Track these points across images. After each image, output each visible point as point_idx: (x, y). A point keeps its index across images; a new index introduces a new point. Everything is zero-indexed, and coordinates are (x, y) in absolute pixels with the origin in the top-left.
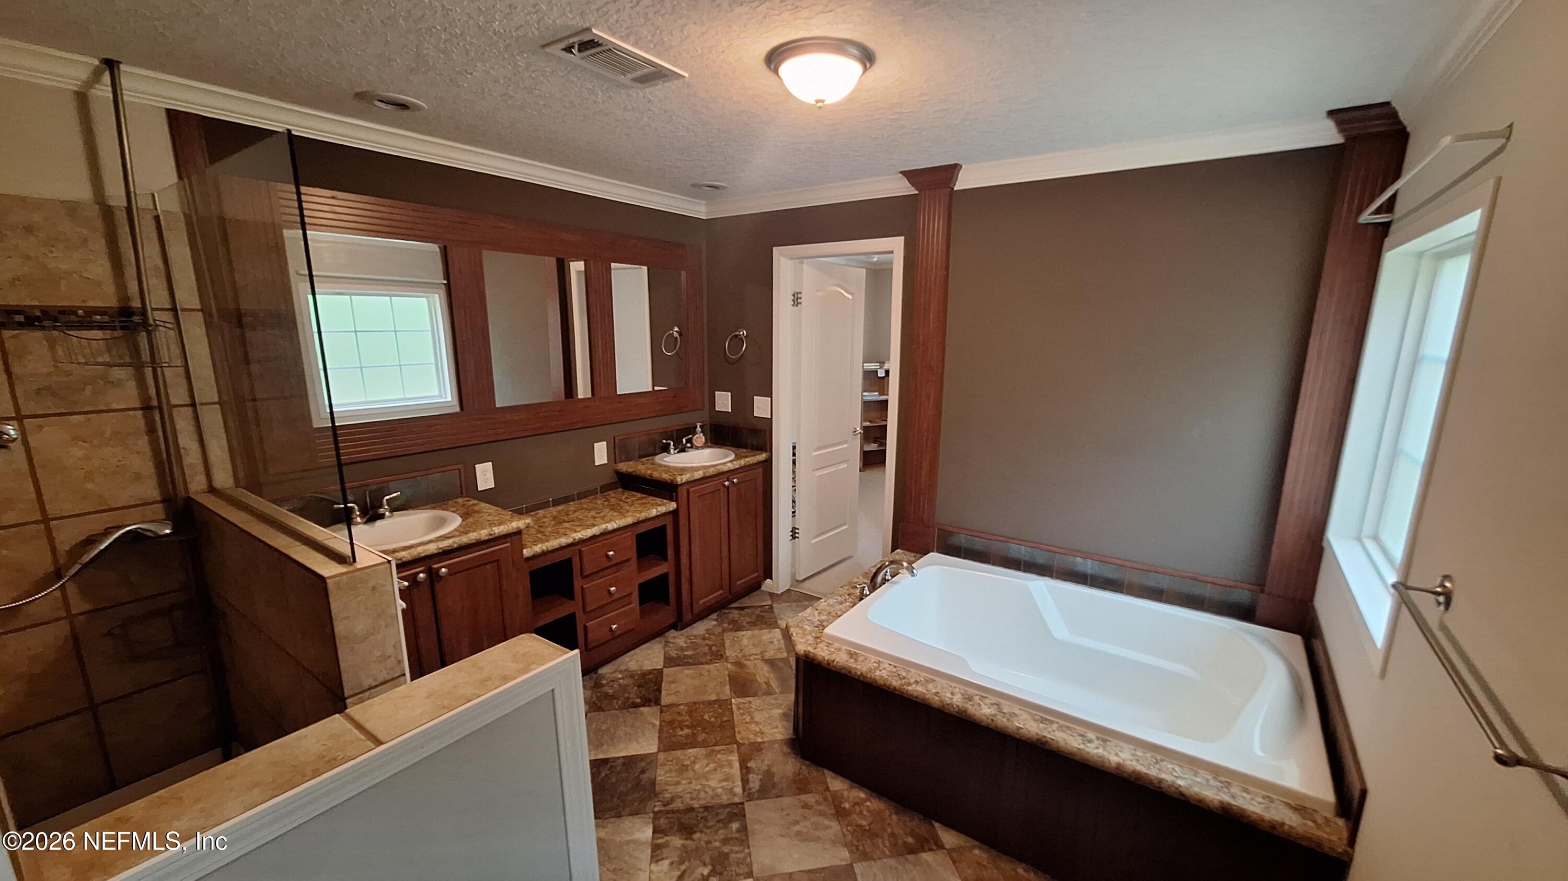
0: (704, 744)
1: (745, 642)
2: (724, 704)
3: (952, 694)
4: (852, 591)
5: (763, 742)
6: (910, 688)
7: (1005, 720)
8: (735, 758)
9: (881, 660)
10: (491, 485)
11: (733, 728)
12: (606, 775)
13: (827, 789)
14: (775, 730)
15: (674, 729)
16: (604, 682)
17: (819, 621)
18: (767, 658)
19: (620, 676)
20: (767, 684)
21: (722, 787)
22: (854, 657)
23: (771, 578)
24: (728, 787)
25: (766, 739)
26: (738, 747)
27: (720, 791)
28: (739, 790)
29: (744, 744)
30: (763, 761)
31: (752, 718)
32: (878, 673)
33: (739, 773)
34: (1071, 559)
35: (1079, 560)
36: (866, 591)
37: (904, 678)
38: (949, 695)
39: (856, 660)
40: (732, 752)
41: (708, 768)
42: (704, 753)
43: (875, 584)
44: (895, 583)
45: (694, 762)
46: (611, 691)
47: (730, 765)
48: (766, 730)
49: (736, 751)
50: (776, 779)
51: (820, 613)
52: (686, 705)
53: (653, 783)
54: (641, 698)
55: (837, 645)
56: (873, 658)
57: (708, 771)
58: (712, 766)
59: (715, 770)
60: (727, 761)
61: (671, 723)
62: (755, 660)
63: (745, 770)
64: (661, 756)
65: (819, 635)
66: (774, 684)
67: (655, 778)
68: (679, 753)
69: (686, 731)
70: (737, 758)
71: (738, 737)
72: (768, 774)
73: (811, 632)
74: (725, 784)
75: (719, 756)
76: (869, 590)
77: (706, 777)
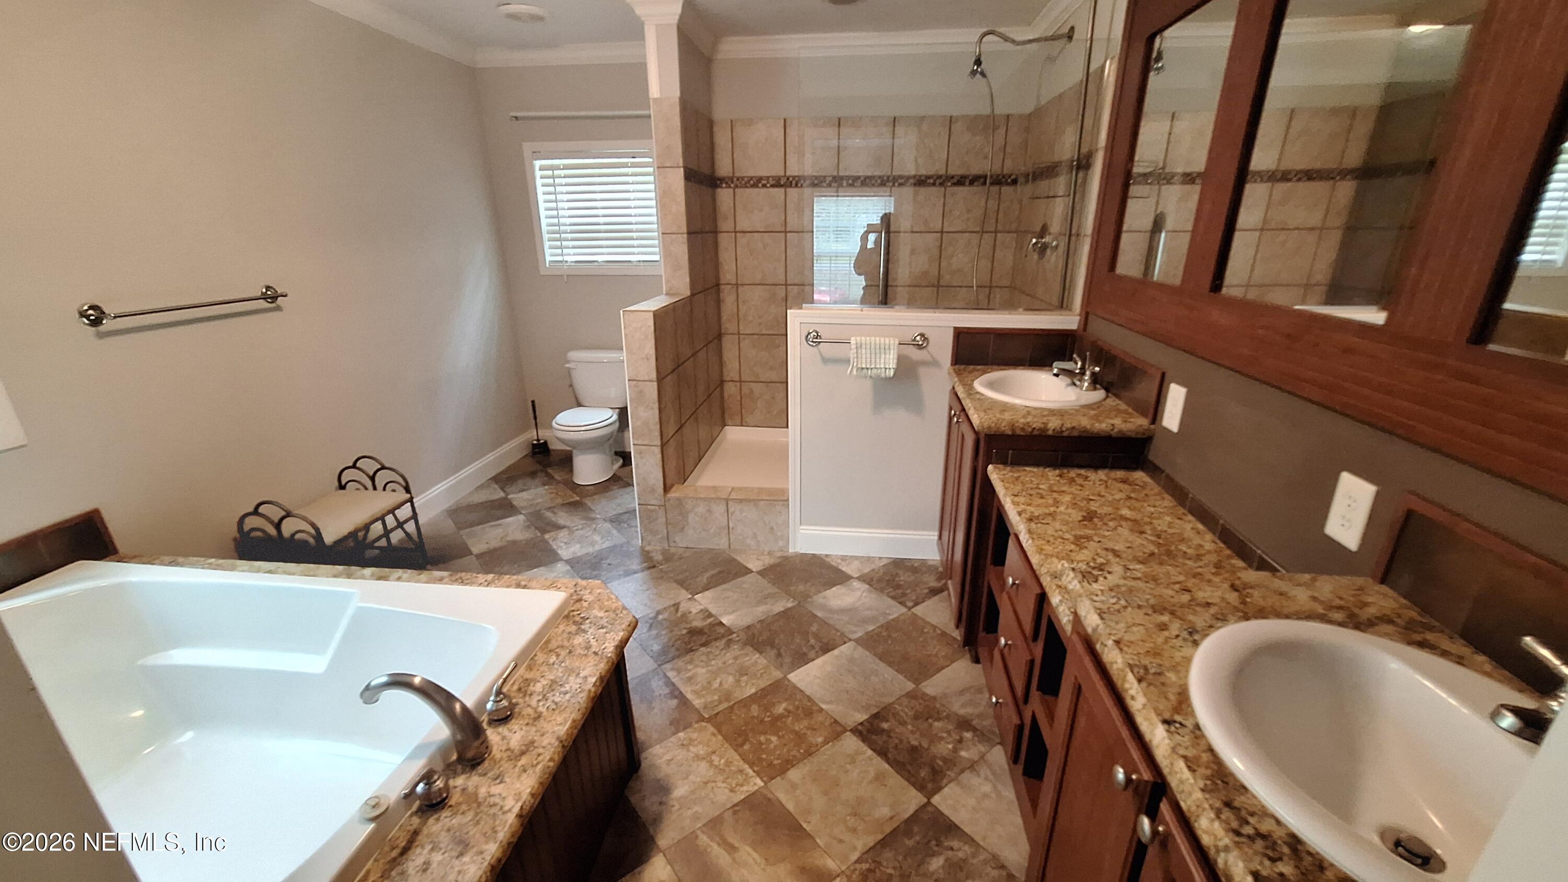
0: (745, 703)
5: (674, 734)
8: (697, 702)
11: (726, 738)
14: (667, 757)
21: (690, 670)
24: (683, 673)
25: (673, 739)
26: (702, 715)
27: (690, 667)
28: (672, 674)
29: (697, 722)
31: (711, 762)
41: (718, 681)
42: (735, 695)
47: (696, 691)
48: (680, 754)
49: (702, 711)
52: (818, 747)
53: (759, 650)
54: (883, 728)
57: (714, 677)
58: (716, 685)
59: (709, 683)
60: (703, 696)
61: (809, 713)
63: (678, 695)
64: (777, 674)
67: (761, 655)
68: (762, 682)
70: (694, 703)
74: (688, 675)
75: (716, 697)
77: (715, 674)
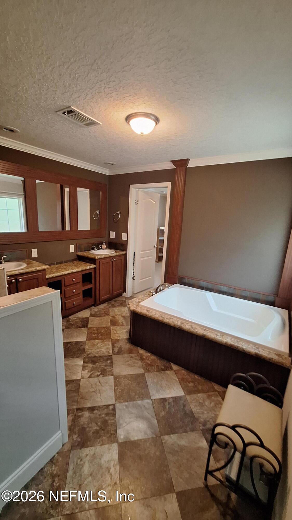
0: (101, 339)
1: (116, 311)
2: (108, 328)
3: (178, 322)
4: (150, 294)
5: (120, 339)
6: (165, 320)
7: (193, 329)
8: (110, 343)
9: (156, 312)
10: (37, 256)
11: (110, 335)
12: (70, 346)
13: (139, 353)
14: (124, 336)
15: (92, 334)
16: (70, 320)
17: (138, 301)
18: (122, 315)
19: (76, 319)
20: (122, 323)
21: (105, 351)
22: (148, 311)
23: (126, 292)
24: (108, 351)
25: (120, 338)
26: (111, 340)
27: (105, 352)
28: (111, 352)
30: (119, 344)
31: (117, 332)
32: (155, 316)
33: (111, 347)
34: (220, 286)
35: (222, 287)
36: (154, 293)
37: (163, 317)
38: (177, 322)
39: (149, 312)
40: (109, 341)
41: (102, 346)
42: (101, 341)
43: (157, 291)
44: (163, 292)
45: (97, 344)
46: (72, 323)
47: (109, 345)
48: (121, 335)
50: (123, 349)
51: (139, 299)
52: (96, 328)
53: (84, 349)
54: (82, 325)
55: (143, 308)
56: (154, 312)
57: (101, 347)
58: (103, 345)
60: (108, 344)
61: (91, 332)
62: (119, 316)
63: (113, 346)
64: (87, 342)
65: (138, 305)
66: (124, 323)
67: (85, 348)
68: (93, 341)
69: (95, 335)
71: (112, 338)
72: (120, 348)
73: (135, 304)
74: (107, 350)
75: (105, 342)
76: (155, 293)
77: (101, 348)
